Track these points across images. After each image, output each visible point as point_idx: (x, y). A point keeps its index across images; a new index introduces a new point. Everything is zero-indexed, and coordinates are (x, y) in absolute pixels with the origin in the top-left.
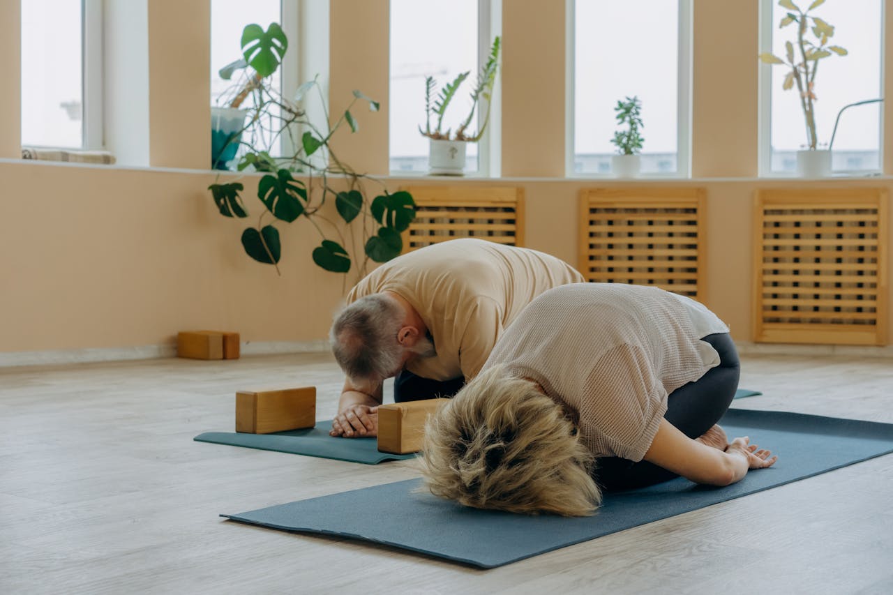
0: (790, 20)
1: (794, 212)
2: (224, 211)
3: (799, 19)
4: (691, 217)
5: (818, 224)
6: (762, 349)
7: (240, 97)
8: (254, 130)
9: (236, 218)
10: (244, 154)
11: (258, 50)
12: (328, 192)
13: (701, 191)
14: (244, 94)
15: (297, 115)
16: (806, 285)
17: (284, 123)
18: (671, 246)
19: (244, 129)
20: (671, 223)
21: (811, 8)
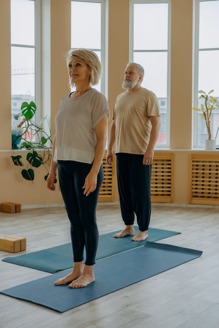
0: (202, 97)
1: (203, 162)
2: (16, 164)
3: (205, 97)
4: (169, 163)
5: (210, 166)
6: (192, 206)
7: (21, 124)
8: (26, 135)
9: (19, 166)
10: (22, 143)
11: (27, 111)
12: (50, 156)
13: (172, 154)
14: (22, 123)
15: (40, 129)
16: (206, 185)
17: (36, 132)
18: (163, 172)
19: (22, 135)
20: (163, 164)
21: (209, 93)
